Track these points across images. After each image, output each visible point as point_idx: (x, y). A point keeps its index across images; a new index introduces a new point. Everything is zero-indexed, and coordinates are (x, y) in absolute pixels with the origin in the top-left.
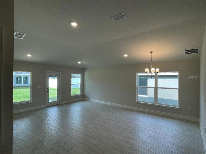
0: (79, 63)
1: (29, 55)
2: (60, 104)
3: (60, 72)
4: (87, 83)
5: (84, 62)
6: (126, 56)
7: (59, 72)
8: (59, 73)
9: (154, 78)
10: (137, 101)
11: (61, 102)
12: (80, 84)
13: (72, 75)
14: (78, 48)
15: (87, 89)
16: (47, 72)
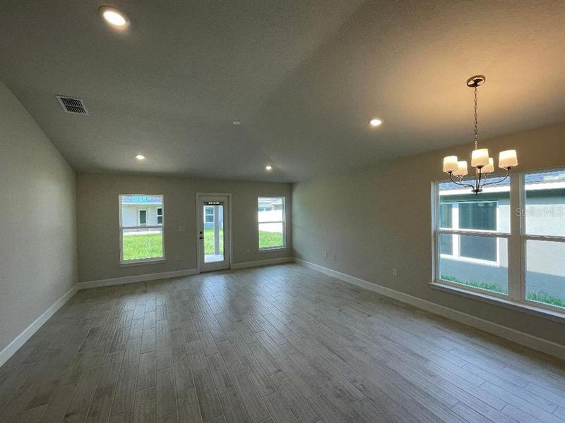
0: (269, 168)
1: (140, 157)
2: (232, 268)
3: (230, 195)
4: (298, 221)
5: (280, 166)
6: (376, 123)
7: (228, 194)
8: (228, 196)
9: (509, 201)
10: (435, 281)
11: (234, 263)
12: (283, 223)
13: (261, 200)
14: (234, 123)
15: (298, 235)
16: (198, 194)
